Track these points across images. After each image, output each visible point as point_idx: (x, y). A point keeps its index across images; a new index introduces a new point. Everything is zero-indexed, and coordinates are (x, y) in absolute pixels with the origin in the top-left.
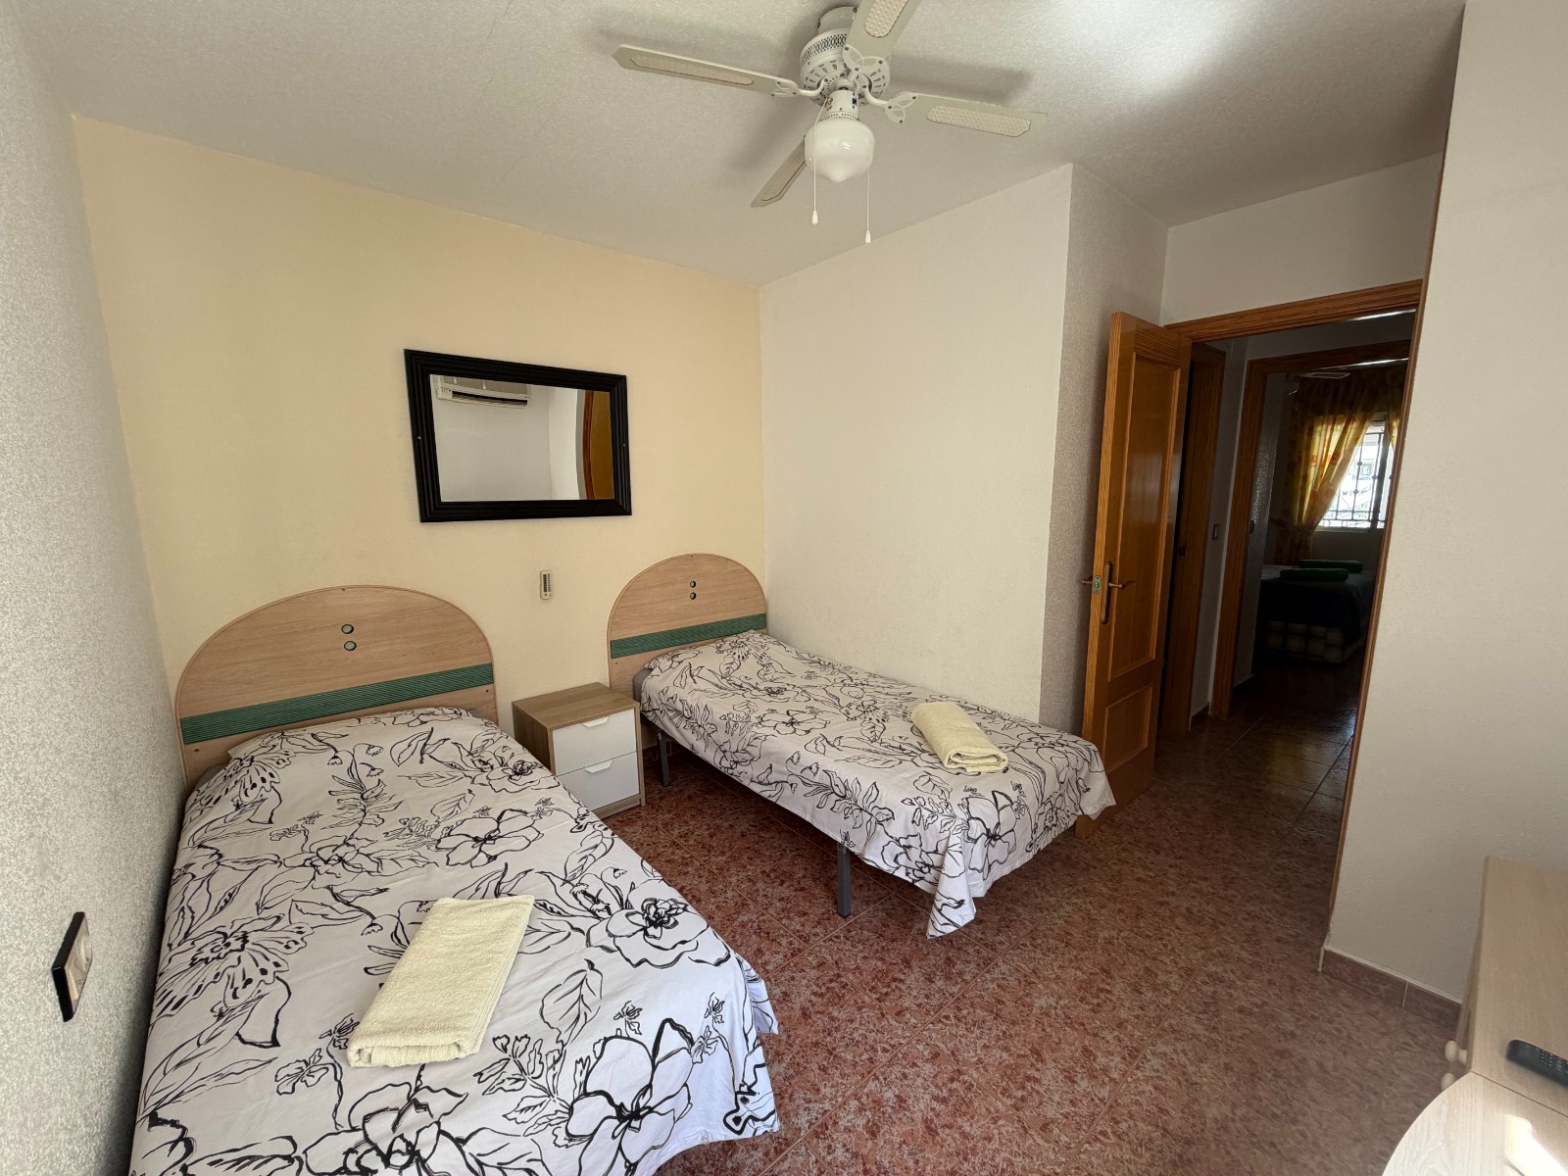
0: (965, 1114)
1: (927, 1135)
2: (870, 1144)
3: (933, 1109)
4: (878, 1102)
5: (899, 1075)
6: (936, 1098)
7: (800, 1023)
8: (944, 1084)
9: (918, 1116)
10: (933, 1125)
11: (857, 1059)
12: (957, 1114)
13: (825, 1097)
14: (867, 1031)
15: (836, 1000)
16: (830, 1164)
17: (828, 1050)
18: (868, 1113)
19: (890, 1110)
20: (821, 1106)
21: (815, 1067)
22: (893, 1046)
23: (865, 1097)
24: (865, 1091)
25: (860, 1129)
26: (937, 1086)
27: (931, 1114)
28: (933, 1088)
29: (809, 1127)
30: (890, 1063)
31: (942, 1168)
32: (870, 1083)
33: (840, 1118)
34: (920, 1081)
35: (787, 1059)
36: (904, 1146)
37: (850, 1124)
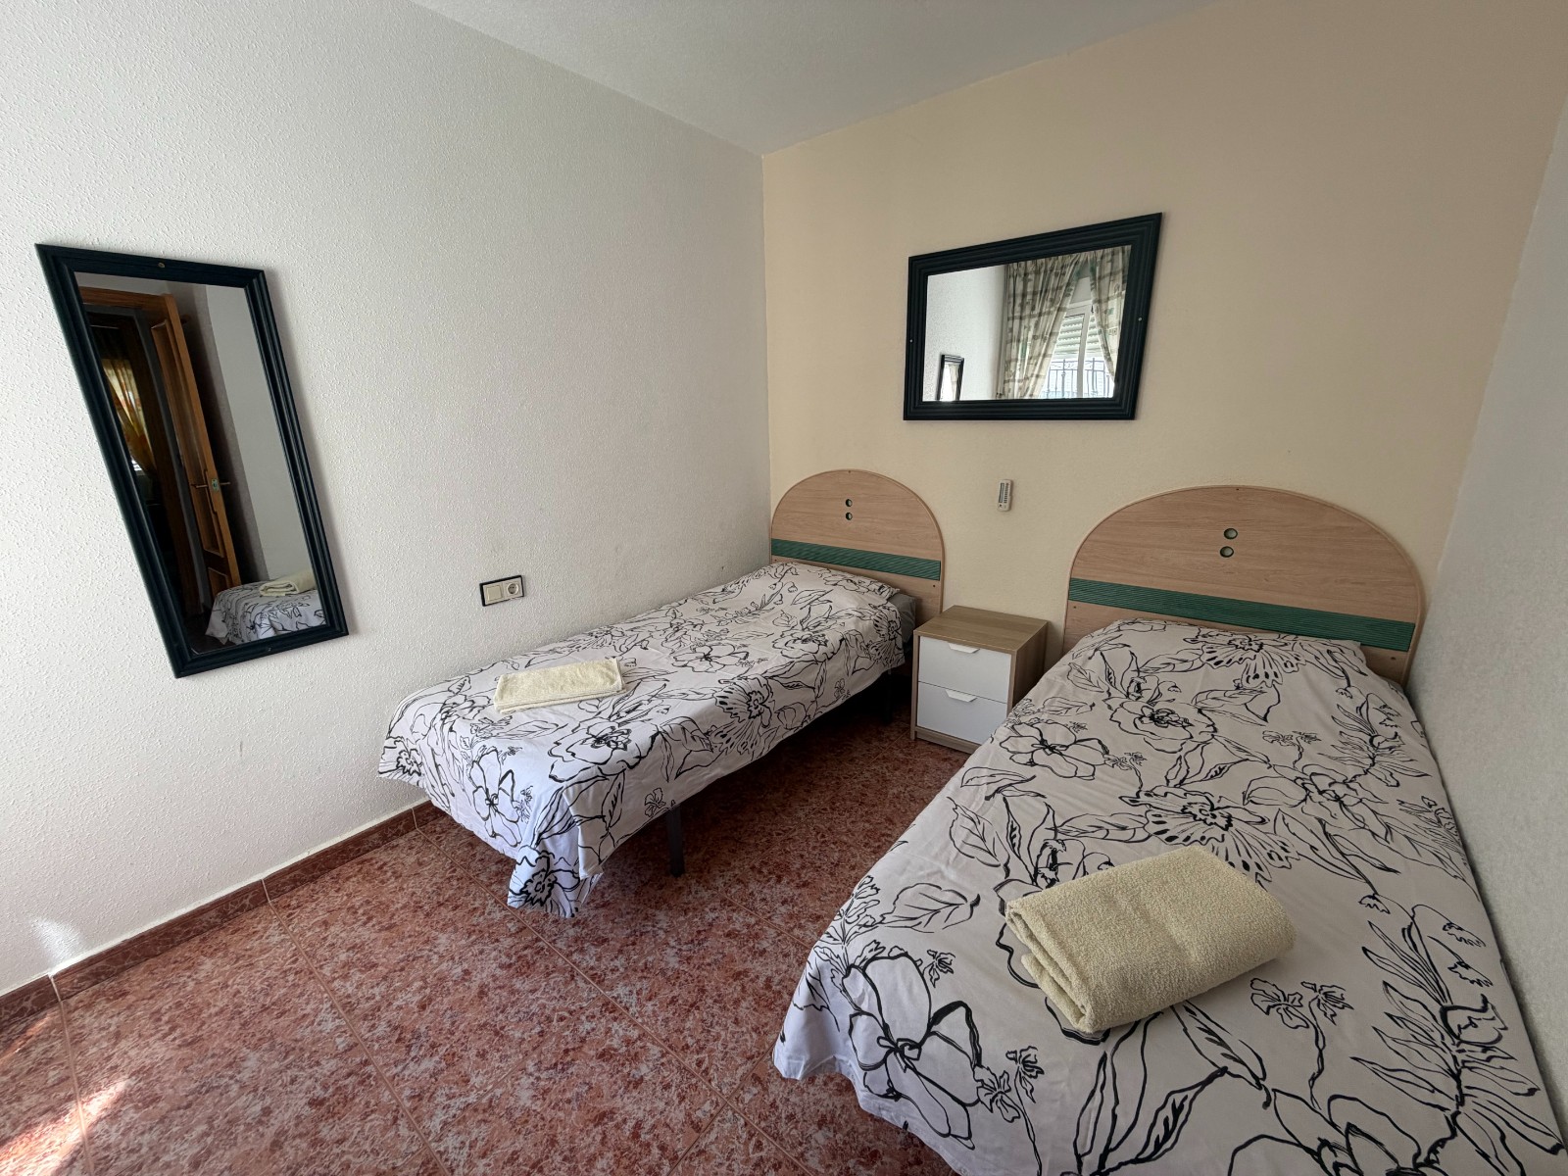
0: (618, 1162)
1: (595, 1113)
2: (592, 1053)
3: (625, 1121)
4: (636, 1057)
5: (668, 1079)
6: (638, 1125)
7: (727, 971)
8: (657, 1136)
9: (618, 1102)
10: (606, 1120)
11: (686, 1033)
12: (618, 1152)
13: (642, 1006)
14: (725, 1040)
15: (763, 1003)
16: (578, 1019)
17: (695, 1003)
18: (624, 1048)
19: (626, 1071)
20: (633, 1005)
21: (675, 993)
22: (706, 1071)
23: (641, 1044)
24: (648, 1044)
25: (608, 1042)
26: (654, 1127)
27: (620, 1119)
28: (651, 1122)
29: (613, 997)
30: (683, 1069)
31: (560, 1129)
32: (659, 1049)
33: (621, 1022)
34: (661, 1105)
35: (685, 967)
36: (586, 1088)
37: (613, 1032)
